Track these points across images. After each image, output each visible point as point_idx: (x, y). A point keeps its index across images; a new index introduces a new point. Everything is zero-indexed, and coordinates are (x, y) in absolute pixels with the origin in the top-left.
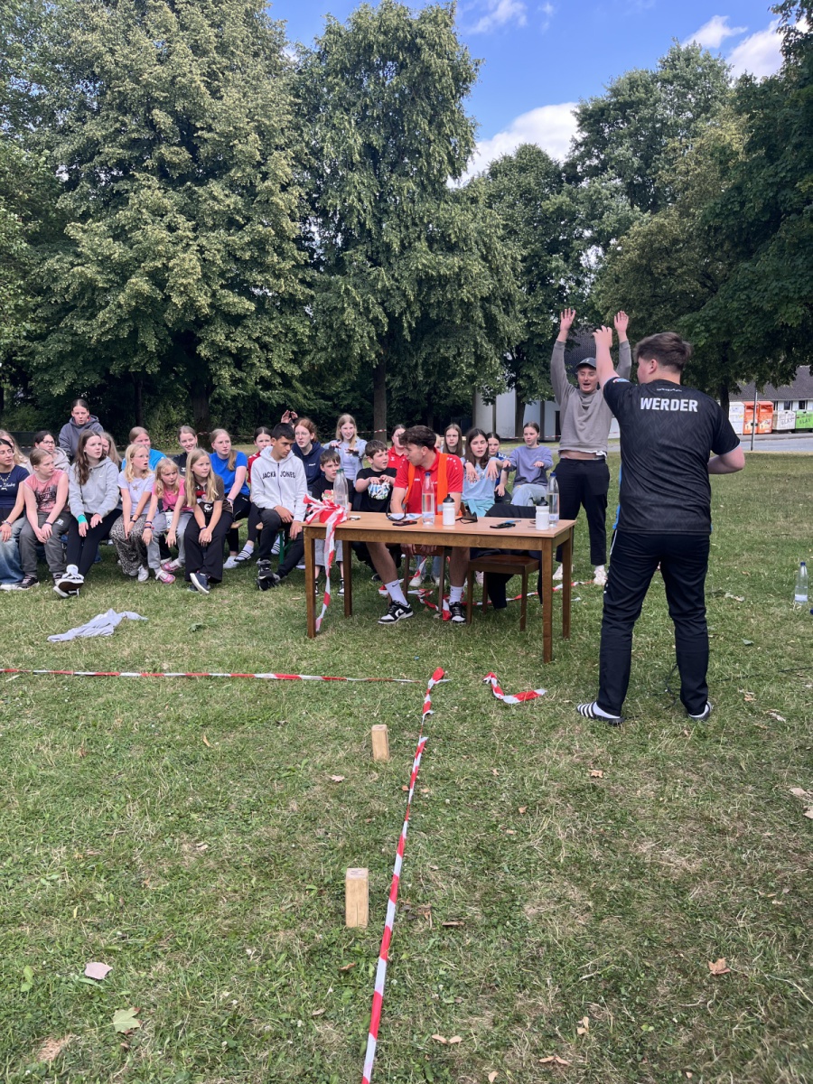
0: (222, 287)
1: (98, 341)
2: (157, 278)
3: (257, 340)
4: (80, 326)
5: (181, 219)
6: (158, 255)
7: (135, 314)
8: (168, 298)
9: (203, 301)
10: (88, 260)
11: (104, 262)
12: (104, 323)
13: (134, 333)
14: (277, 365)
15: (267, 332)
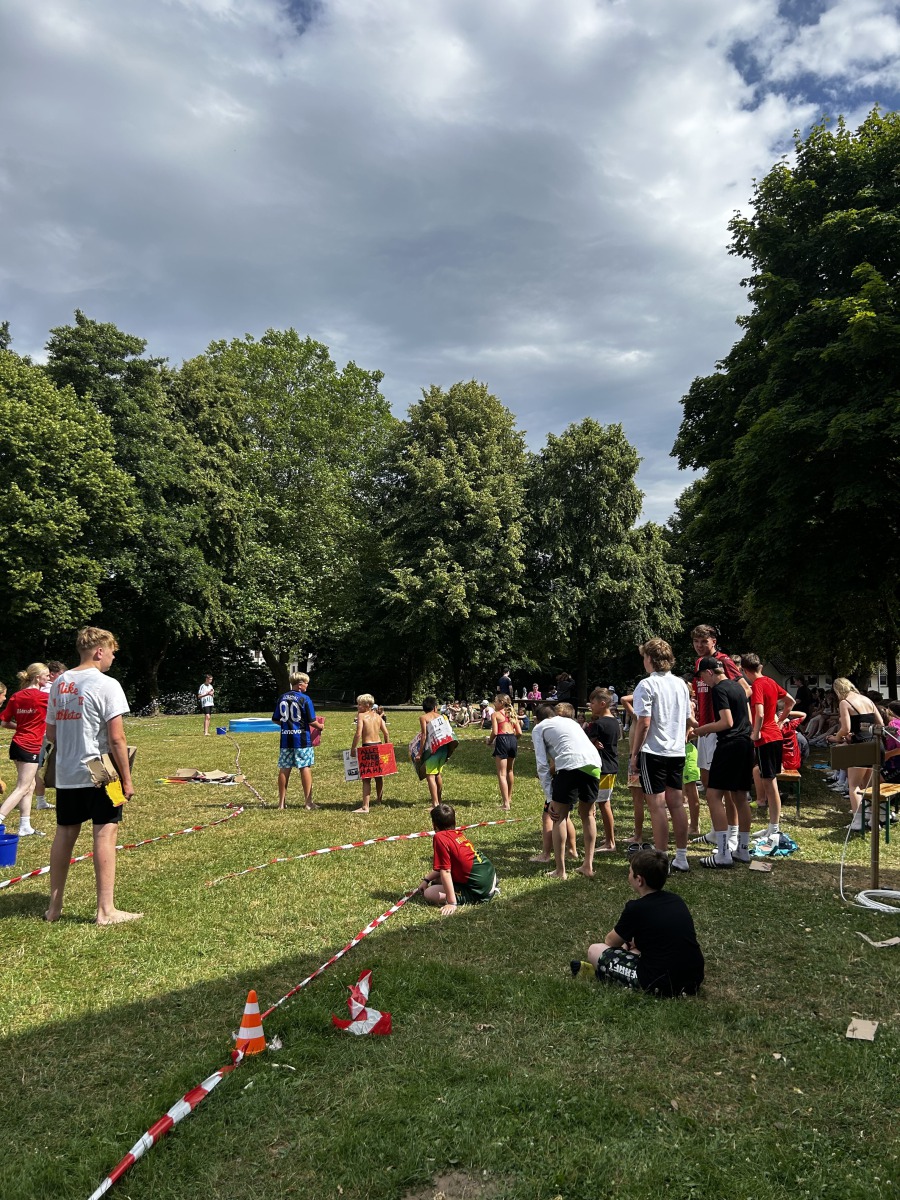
0: (478, 602)
1: (403, 634)
2: (441, 599)
3: (498, 632)
4: (393, 625)
5: (456, 565)
6: (441, 587)
7: (426, 619)
8: (446, 609)
9: (466, 610)
10: (401, 589)
11: (410, 589)
12: (408, 624)
13: (424, 630)
14: (509, 647)
15: (503, 627)
